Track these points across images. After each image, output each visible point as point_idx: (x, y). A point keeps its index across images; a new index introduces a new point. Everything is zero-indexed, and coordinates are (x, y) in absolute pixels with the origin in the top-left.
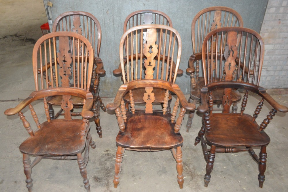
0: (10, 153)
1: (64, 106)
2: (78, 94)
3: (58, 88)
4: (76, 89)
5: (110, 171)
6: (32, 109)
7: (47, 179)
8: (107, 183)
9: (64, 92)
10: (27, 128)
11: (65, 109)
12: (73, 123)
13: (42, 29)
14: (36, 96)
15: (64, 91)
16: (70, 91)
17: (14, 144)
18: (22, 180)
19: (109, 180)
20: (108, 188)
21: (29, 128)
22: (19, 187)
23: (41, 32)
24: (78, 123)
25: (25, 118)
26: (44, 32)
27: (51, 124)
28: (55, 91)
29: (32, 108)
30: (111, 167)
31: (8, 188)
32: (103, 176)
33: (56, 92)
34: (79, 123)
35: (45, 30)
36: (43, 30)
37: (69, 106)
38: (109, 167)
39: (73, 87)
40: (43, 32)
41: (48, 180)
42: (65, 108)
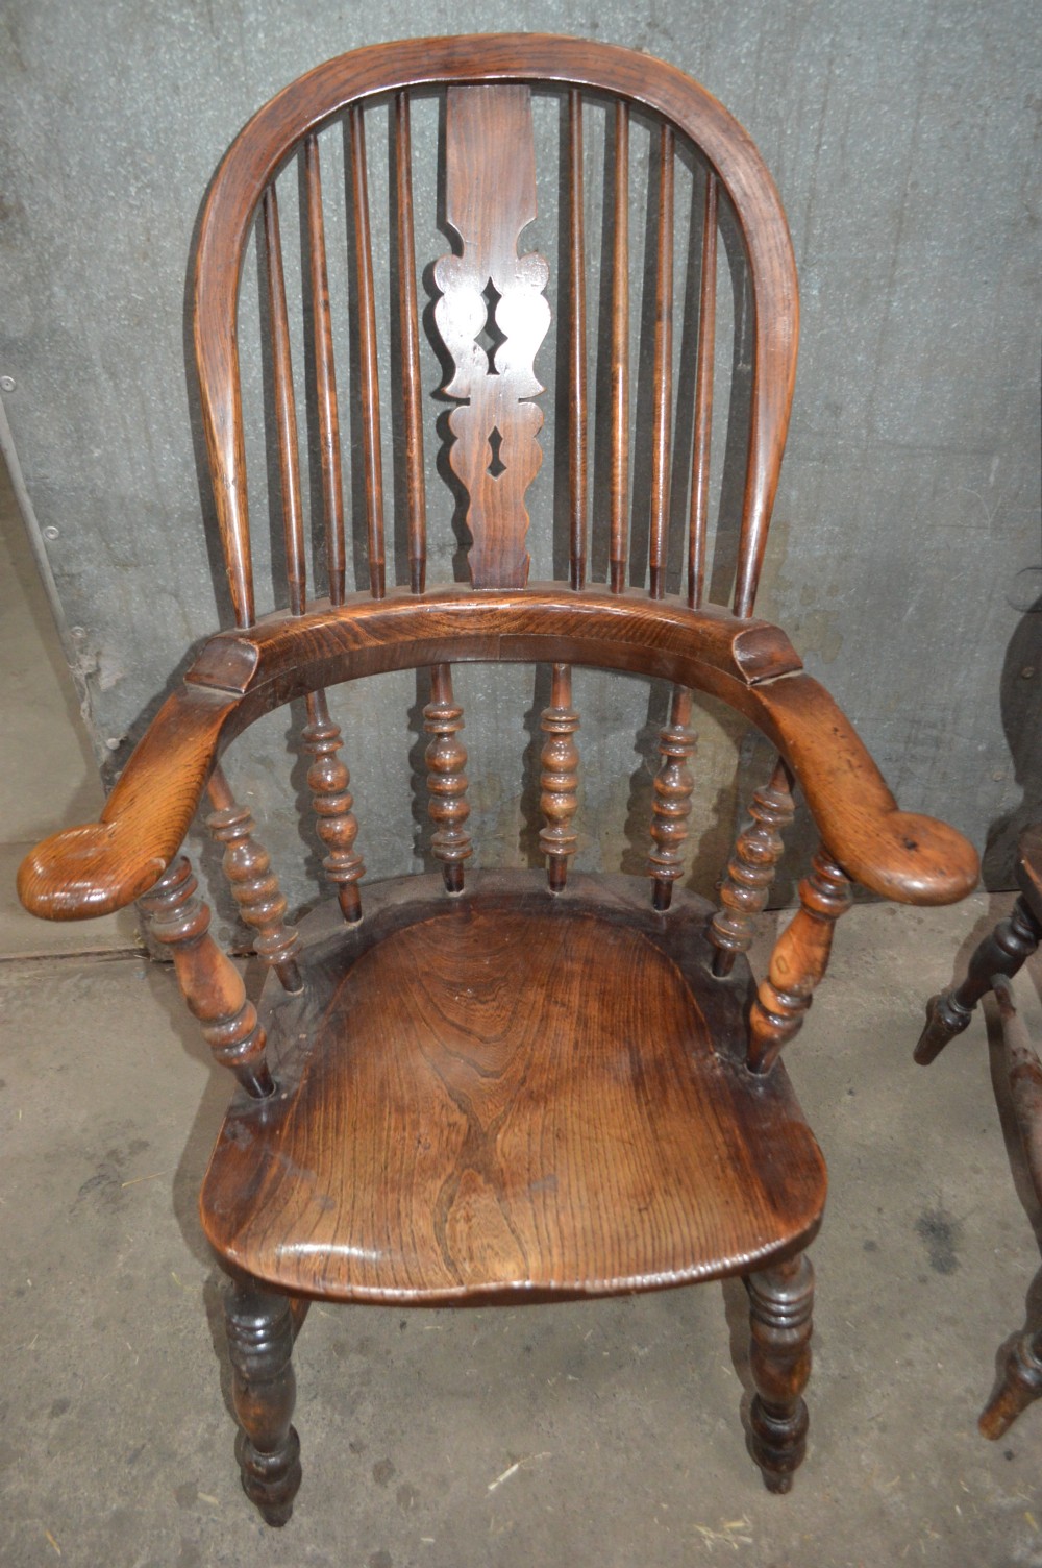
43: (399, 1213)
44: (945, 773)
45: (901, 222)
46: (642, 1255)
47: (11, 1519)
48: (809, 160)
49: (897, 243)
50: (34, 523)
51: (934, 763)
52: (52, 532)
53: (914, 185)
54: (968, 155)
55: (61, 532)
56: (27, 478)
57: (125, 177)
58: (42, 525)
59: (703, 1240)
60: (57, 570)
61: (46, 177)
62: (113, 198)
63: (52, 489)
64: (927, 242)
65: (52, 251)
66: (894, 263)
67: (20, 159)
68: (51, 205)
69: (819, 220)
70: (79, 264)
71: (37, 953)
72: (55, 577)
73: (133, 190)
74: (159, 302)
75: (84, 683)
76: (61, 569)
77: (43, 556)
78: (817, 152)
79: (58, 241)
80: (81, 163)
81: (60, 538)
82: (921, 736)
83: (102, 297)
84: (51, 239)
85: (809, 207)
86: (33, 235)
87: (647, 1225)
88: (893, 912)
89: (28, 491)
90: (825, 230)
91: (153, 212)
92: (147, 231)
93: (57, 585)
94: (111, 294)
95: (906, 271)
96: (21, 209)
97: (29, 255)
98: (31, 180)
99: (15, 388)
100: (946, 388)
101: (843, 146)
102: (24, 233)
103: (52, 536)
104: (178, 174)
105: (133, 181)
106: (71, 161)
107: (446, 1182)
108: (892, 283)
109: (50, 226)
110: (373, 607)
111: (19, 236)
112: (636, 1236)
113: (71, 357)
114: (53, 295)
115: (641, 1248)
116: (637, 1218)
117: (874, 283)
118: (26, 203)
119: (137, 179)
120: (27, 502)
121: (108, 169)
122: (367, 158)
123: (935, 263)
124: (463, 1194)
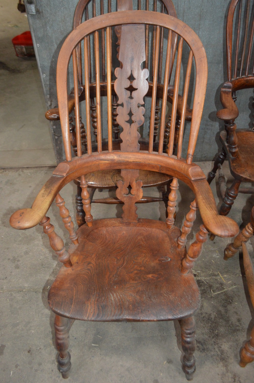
0: (3, 279)
1: (123, 193)
2: (161, 166)
3: (112, 153)
4: (164, 156)
5: (215, 323)
6: (61, 205)
7: (93, 345)
8: (219, 353)
9: (128, 162)
10: (59, 252)
11: (125, 199)
12: (143, 228)
13: (15, 44)
14: (68, 173)
15: (127, 160)
16: (142, 161)
17: (9, 259)
18: (42, 347)
19: (223, 347)
20: (226, 366)
21: (61, 252)
22: (40, 364)
23: (14, 49)
24: (154, 229)
25: (54, 231)
26: (19, 50)
27: (95, 231)
28: (108, 160)
29: (62, 202)
30: (215, 314)
31: (16, 366)
32: (207, 337)
33: (108, 163)
34: (158, 230)
35: (20, 46)
36: (16, 46)
37: (133, 191)
38: (210, 315)
39: (147, 152)
40: (17, 49)
41: (95, 347)
42: (125, 197)
43: (105, 176)
44: (214, 132)
45: (201, 17)
46: (145, 182)
47: (36, 247)
48: (183, 4)
49: (200, 21)
50: (41, 73)
51: (211, 130)
52: (44, 75)
53: (203, 9)
54: (212, 4)
55: (46, 75)
56: (41, 65)
57: (61, 6)
58: (43, 74)
59: (155, 180)
60: (45, 83)
61: (47, 6)
62: (59, 10)
63: (45, 67)
64: (205, 21)
65: (47, 20)
66: (200, 25)
67: (43, 3)
68: (47, 11)
69: (185, 16)
70: (52, 23)
71: (36, 166)
72: (45, 85)
73: (62, 9)
74: (66, 30)
75: (48, 107)
76: (46, 83)
77: (42, 80)
78: (185, 3)
79: (49, 18)
80: (53, 4)
81: (45, 77)
82: (209, 124)
83: (56, 29)
84: (47, 18)
85: (183, 14)
86: (44, 17)
87: (146, 178)
88: (204, 163)
89: (41, 67)
90: (186, 18)
91: (65, 13)
92: (64, 17)
93: (45, 86)
94: (57, 29)
95: (202, 26)
96: (42, 12)
97: (44, 21)
98: (45, 7)
99: (40, 46)
100: (210, 50)
101: (189, 2)
102: (43, 17)
103: (44, 76)
104: (70, 6)
105: (62, 7)
106: (52, 3)
107: (113, 173)
108: (199, 29)
109: (47, 15)
110: (103, 83)
111: (42, 17)
112: (144, 179)
113: (50, 41)
114: (47, 29)
115: (145, 181)
116: (145, 177)
117: (196, 28)
118: (43, 11)
119: (63, 7)
120: (40, 69)
121: (58, 5)
122: (104, 3)
123: (207, 25)
124: (116, 174)
